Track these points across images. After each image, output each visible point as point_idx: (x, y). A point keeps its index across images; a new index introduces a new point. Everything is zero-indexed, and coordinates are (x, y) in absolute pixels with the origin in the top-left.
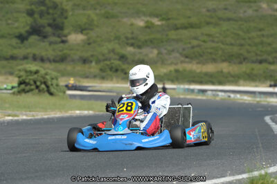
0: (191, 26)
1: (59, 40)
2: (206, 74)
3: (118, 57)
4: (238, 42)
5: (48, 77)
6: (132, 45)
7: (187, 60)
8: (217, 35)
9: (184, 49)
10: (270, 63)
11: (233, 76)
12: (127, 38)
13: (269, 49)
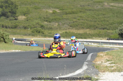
0: (73, 13)
1: (14, 18)
2: (79, 34)
3: (40, 26)
4: (94, 20)
5: (4, 35)
6: (47, 21)
7: (71, 28)
8: (85, 17)
9: (70, 23)
10: (108, 29)
11: (91, 35)
12: (44, 18)
13: (107, 23)
